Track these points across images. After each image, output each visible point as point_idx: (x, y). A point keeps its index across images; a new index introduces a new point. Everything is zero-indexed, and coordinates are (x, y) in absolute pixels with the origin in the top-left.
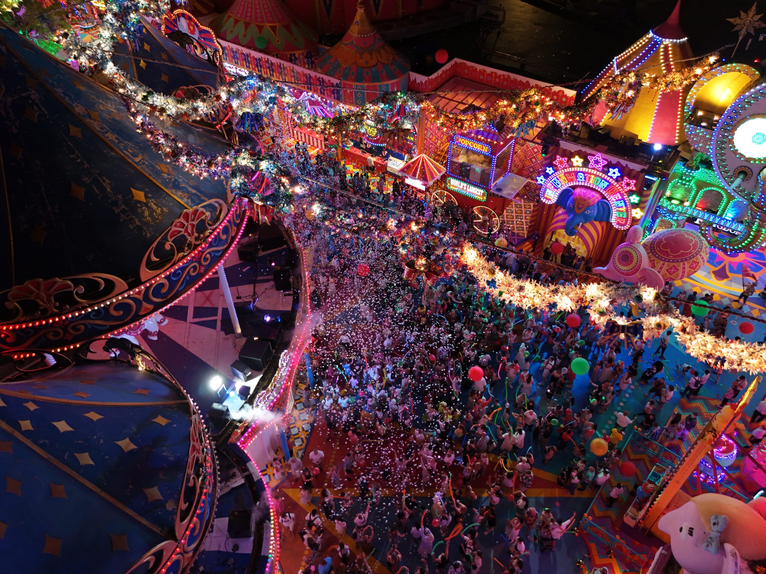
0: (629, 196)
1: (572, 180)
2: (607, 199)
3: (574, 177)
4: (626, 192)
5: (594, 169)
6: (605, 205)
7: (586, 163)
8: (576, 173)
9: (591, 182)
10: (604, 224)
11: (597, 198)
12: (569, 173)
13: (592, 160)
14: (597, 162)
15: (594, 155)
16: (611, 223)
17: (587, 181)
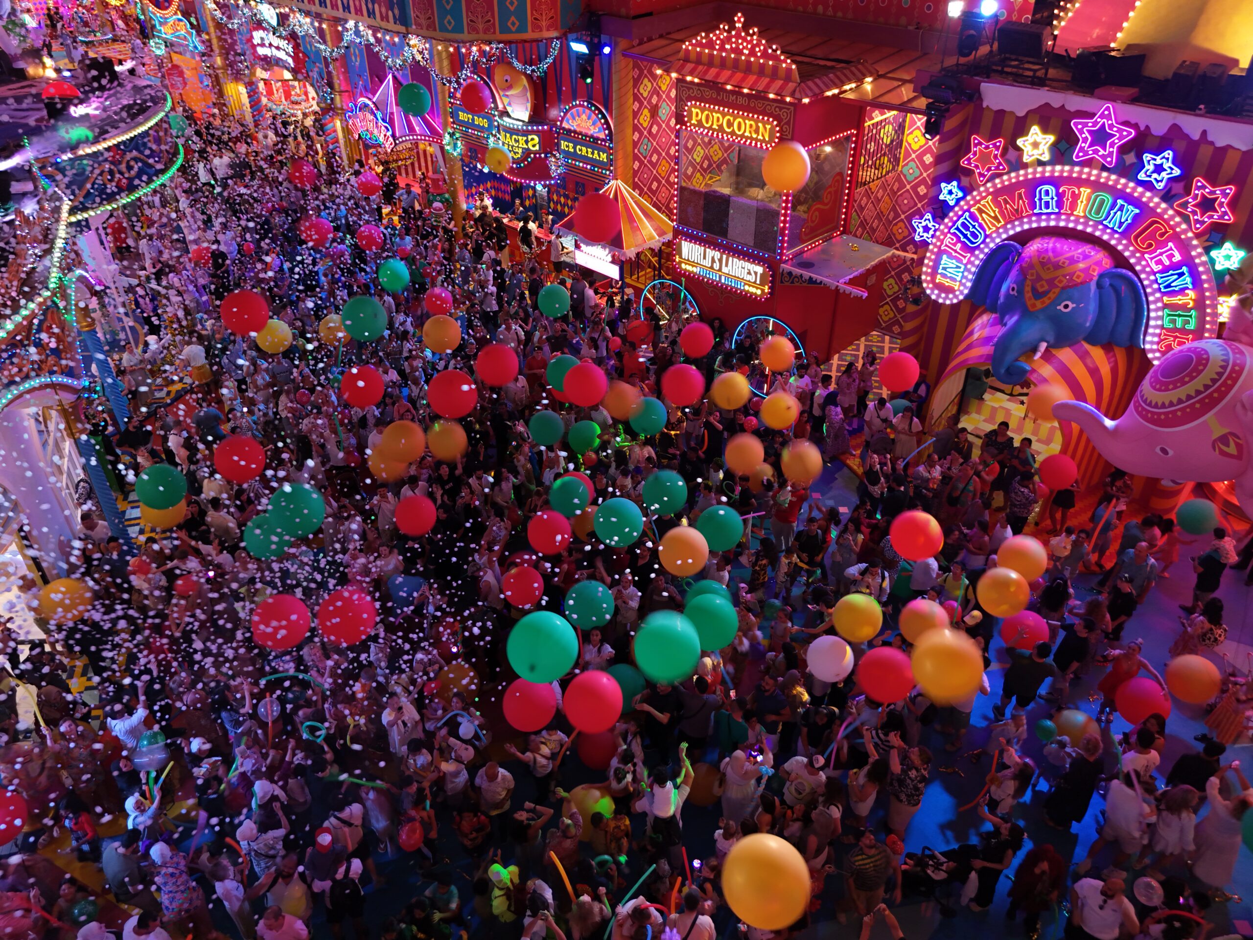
0: (1207, 250)
1: (1018, 215)
2: (1131, 268)
3: (1022, 204)
4: (1197, 236)
5: (1088, 163)
6: (1124, 289)
7: (1063, 145)
8: (1032, 185)
9: (1079, 211)
10: (1120, 355)
11: (1098, 263)
12: (1009, 190)
13: (1083, 130)
14: (1100, 137)
15: (1091, 115)
16: (1144, 352)
17: (1066, 209)
